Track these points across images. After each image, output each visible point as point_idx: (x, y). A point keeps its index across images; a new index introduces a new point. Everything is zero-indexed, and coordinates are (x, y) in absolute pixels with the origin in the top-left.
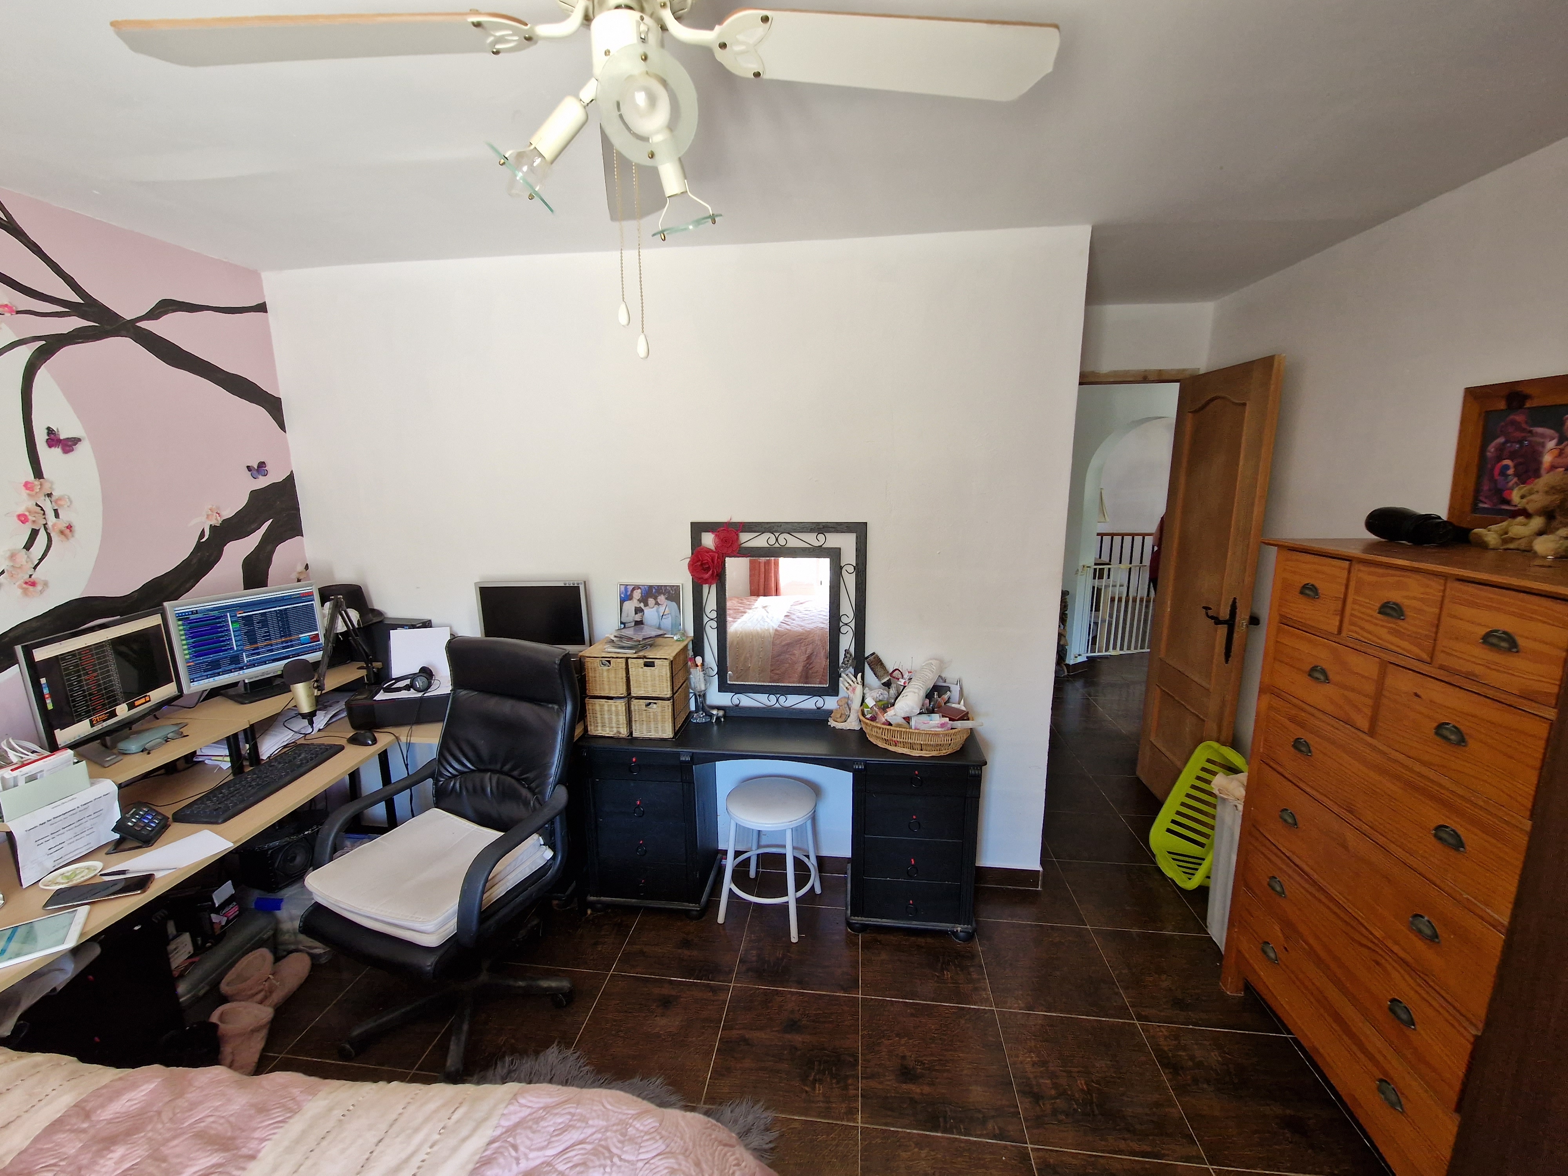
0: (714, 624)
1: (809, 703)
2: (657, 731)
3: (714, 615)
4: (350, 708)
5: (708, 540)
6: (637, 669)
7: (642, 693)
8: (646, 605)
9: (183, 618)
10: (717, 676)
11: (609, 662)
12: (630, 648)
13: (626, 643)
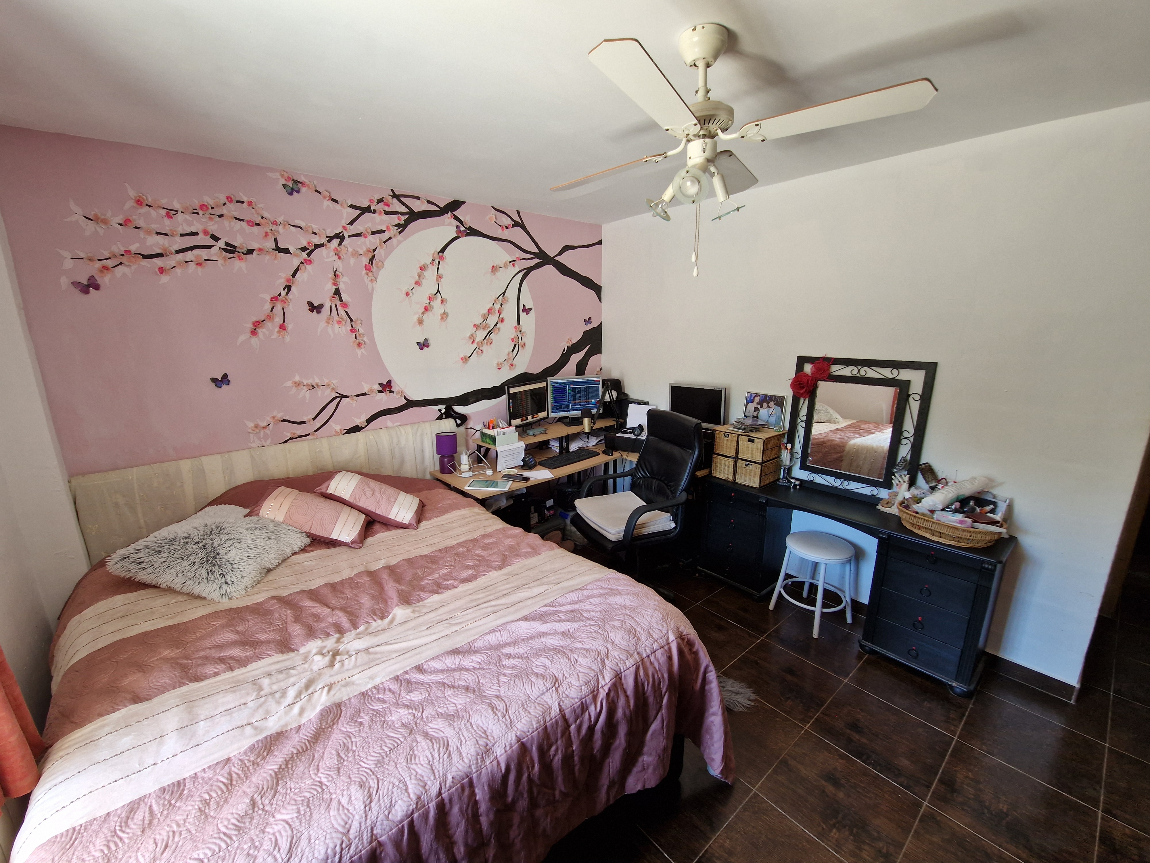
0: (804, 424)
1: (867, 490)
2: (750, 481)
3: (804, 418)
4: (606, 439)
5: (808, 368)
6: (744, 442)
7: (744, 457)
8: (762, 407)
9: (553, 385)
10: (800, 459)
11: (728, 435)
12: (742, 429)
13: (740, 426)
